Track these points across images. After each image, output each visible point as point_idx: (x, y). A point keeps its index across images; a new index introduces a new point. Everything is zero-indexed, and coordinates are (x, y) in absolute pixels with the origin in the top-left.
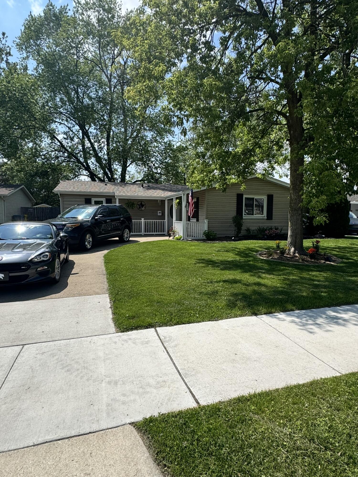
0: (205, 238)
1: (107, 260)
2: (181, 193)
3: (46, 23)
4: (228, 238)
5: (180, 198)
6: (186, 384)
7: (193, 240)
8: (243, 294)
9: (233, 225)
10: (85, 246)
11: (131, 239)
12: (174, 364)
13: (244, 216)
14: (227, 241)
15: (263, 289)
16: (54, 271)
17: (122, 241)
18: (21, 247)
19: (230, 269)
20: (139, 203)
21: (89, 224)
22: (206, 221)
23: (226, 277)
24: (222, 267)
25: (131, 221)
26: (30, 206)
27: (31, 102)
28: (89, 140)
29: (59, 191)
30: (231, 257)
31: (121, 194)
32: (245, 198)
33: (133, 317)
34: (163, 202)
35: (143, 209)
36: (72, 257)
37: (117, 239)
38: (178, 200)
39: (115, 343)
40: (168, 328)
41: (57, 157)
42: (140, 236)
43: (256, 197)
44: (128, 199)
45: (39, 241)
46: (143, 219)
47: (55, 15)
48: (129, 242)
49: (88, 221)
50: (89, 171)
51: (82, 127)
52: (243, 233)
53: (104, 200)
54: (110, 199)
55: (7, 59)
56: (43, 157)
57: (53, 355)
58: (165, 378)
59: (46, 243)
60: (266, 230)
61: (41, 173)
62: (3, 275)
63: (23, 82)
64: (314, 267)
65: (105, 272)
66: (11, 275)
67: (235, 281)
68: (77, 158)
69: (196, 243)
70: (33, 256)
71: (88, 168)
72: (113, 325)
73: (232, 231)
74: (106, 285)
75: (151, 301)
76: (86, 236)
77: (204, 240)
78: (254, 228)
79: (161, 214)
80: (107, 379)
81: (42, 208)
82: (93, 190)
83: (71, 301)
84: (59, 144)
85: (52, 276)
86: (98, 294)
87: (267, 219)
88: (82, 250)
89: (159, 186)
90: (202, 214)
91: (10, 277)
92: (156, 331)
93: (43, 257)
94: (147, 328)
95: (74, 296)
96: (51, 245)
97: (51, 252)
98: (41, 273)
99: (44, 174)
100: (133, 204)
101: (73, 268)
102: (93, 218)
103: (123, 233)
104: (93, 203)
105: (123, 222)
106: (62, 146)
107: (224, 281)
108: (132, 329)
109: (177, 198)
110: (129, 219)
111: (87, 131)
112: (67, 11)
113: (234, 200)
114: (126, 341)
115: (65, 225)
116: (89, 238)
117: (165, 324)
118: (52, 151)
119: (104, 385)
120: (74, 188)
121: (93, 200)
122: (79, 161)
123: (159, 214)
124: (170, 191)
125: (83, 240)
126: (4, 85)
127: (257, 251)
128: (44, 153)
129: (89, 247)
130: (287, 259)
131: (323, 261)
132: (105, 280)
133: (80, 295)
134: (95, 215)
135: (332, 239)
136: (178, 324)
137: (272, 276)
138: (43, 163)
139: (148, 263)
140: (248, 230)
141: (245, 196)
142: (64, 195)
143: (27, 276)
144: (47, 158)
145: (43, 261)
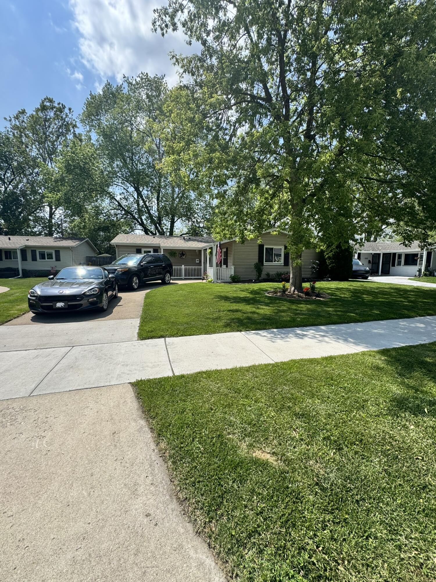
0: (231, 281)
1: (147, 297)
2: (212, 245)
3: (105, 100)
4: (250, 281)
5: (211, 248)
6: (171, 366)
7: (222, 282)
8: (238, 318)
9: (255, 271)
10: (133, 286)
11: (171, 281)
12: (169, 357)
13: (264, 262)
14: (248, 283)
15: (256, 316)
16: (101, 302)
17: (164, 283)
18: (77, 284)
19: (238, 302)
20: (181, 253)
21: (136, 269)
22: (233, 267)
23: (231, 308)
24: (232, 301)
25: (172, 267)
26: (93, 256)
27: (92, 169)
28: (143, 200)
29: (115, 243)
30: (243, 295)
31: (165, 245)
32: (266, 248)
33: (152, 331)
34: (200, 251)
35: (184, 257)
36: (120, 295)
37: (160, 281)
38: (210, 250)
39: (135, 346)
40: (175, 338)
41: (116, 215)
42: (181, 279)
43: (274, 247)
44: (171, 250)
45: (91, 280)
46: (183, 266)
47: (112, 93)
48: (170, 283)
49: (135, 267)
50: (143, 227)
51: (137, 189)
52: (263, 276)
53: (151, 250)
54: (156, 249)
55: (74, 131)
56: (104, 215)
57: (91, 352)
58: (159, 363)
59: (96, 281)
60: (282, 274)
61: (103, 228)
62: (64, 304)
63: (84, 153)
64: (304, 301)
65: (142, 305)
66: (69, 303)
67: (237, 311)
68: (132, 215)
69: (223, 284)
70: (86, 291)
71: (142, 224)
72: (137, 336)
73: (254, 275)
74: (140, 313)
75: (168, 322)
76: (133, 278)
77: (230, 283)
78: (273, 272)
79: (198, 262)
80: (122, 363)
81: (104, 257)
82: (143, 242)
83: (112, 322)
84: (117, 203)
85: (100, 305)
86: (133, 318)
87: (284, 266)
88: (130, 289)
89: (197, 238)
90: (230, 261)
91: (69, 305)
92: (165, 340)
93: (93, 291)
94: (159, 338)
95: (115, 319)
96: (101, 283)
97: (100, 289)
98: (92, 303)
99: (106, 229)
100: (175, 253)
101: (120, 301)
102: (139, 264)
103: (165, 277)
104: (143, 252)
105: (164, 268)
106: (120, 205)
107: (229, 311)
108: (149, 339)
109: (210, 248)
110: (171, 266)
111: (141, 192)
112: (122, 89)
113: (257, 249)
114: (142, 345)
115: (116, 270)
116: (135, 280)
117: (173, 336)
118: (111, 210)
119: (119, 366)
120: (127, 240)
121: (143, 250)
122: (134, 218)
123: (197, 262)
124: (205, 242)
125: (131, 281)
126: (70, 156)
127: (266, 291)
128: (105, 211)
129: (136, 287)
130: (288, 296)
131: (314, 297)
132: (141, 309)
133: (119, 319)
134: (141, 262)
135: (337, 282)
136: (182, 336)
137: (267, 308)
138: (105, 220)
139: (177, 298)
140: (268, 275)
141: (265, 247)
142: (119, 246)
143: (81, 305)
144: (108, 216)
145: (93, 294)
